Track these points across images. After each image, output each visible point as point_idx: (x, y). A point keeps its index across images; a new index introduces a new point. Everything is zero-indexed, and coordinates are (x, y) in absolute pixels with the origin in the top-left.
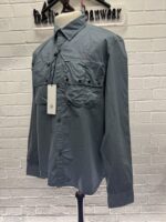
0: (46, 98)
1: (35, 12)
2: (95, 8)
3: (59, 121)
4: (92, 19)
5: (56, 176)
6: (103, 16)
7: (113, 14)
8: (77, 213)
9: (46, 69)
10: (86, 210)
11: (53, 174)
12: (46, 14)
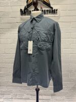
0: (28, 46)
1: (21, 10)
2: (46, 9)
3: (33, 56)
4: (45, 13)
5: (32, 81)
6: (50, 12)
7: (54, 12)
8: (36, 98)
9: (28, 34)
10: (40, 97)
11: (31, 80)
12: (26, 11)
